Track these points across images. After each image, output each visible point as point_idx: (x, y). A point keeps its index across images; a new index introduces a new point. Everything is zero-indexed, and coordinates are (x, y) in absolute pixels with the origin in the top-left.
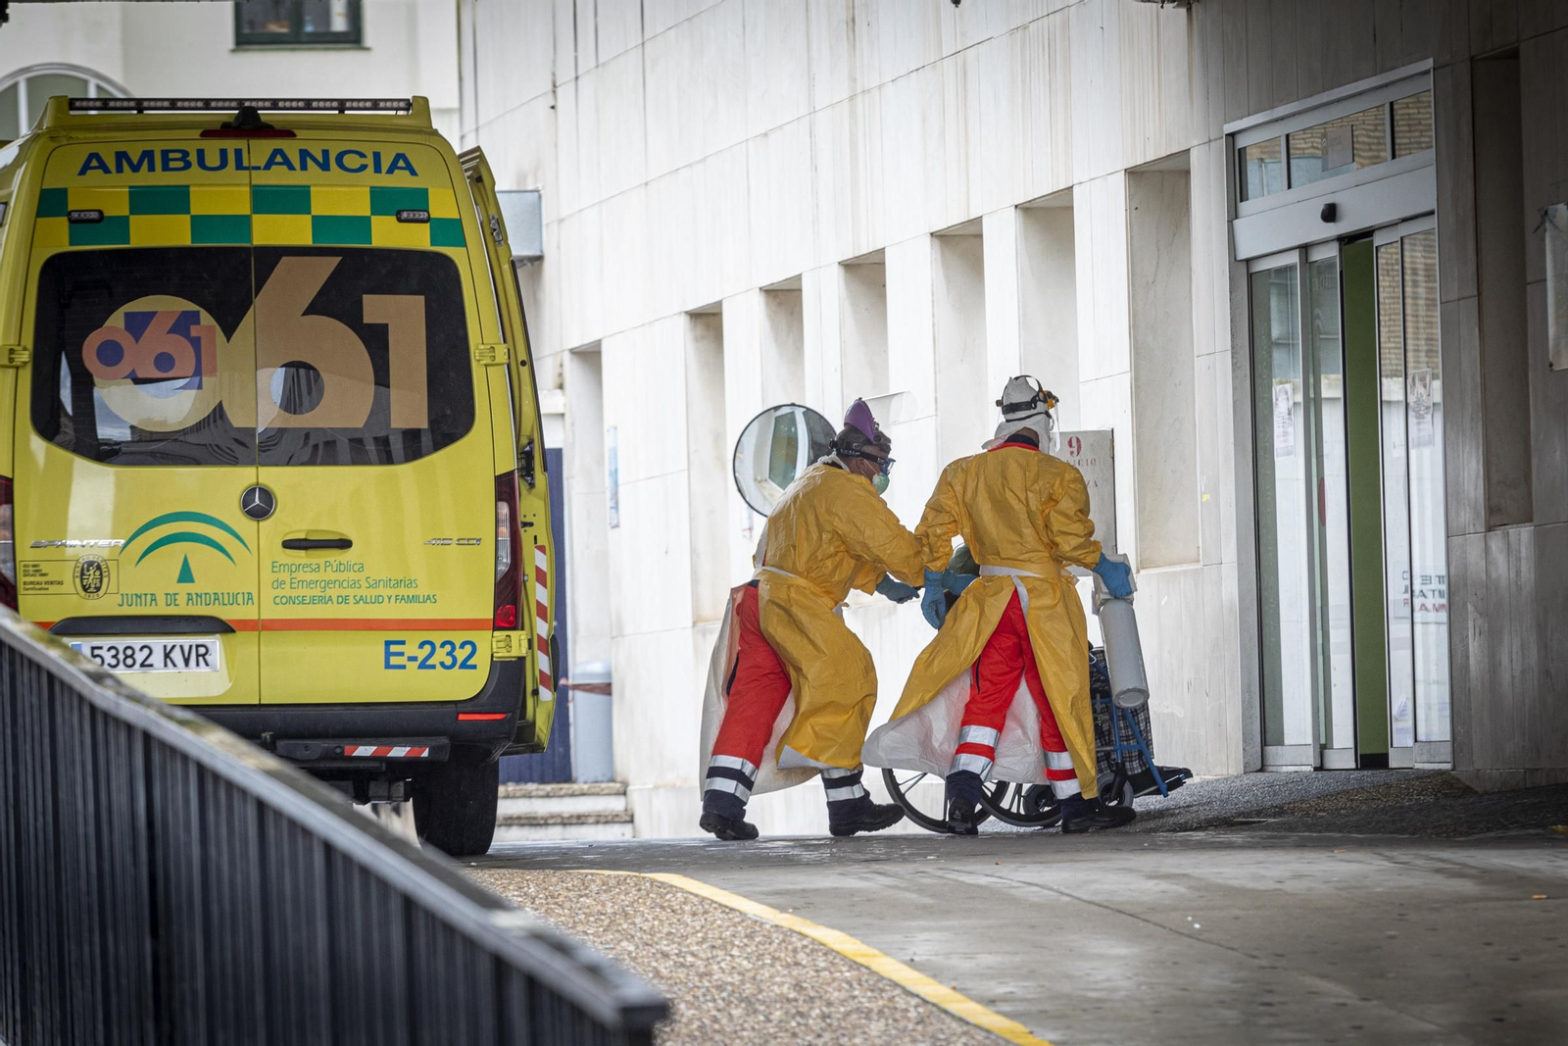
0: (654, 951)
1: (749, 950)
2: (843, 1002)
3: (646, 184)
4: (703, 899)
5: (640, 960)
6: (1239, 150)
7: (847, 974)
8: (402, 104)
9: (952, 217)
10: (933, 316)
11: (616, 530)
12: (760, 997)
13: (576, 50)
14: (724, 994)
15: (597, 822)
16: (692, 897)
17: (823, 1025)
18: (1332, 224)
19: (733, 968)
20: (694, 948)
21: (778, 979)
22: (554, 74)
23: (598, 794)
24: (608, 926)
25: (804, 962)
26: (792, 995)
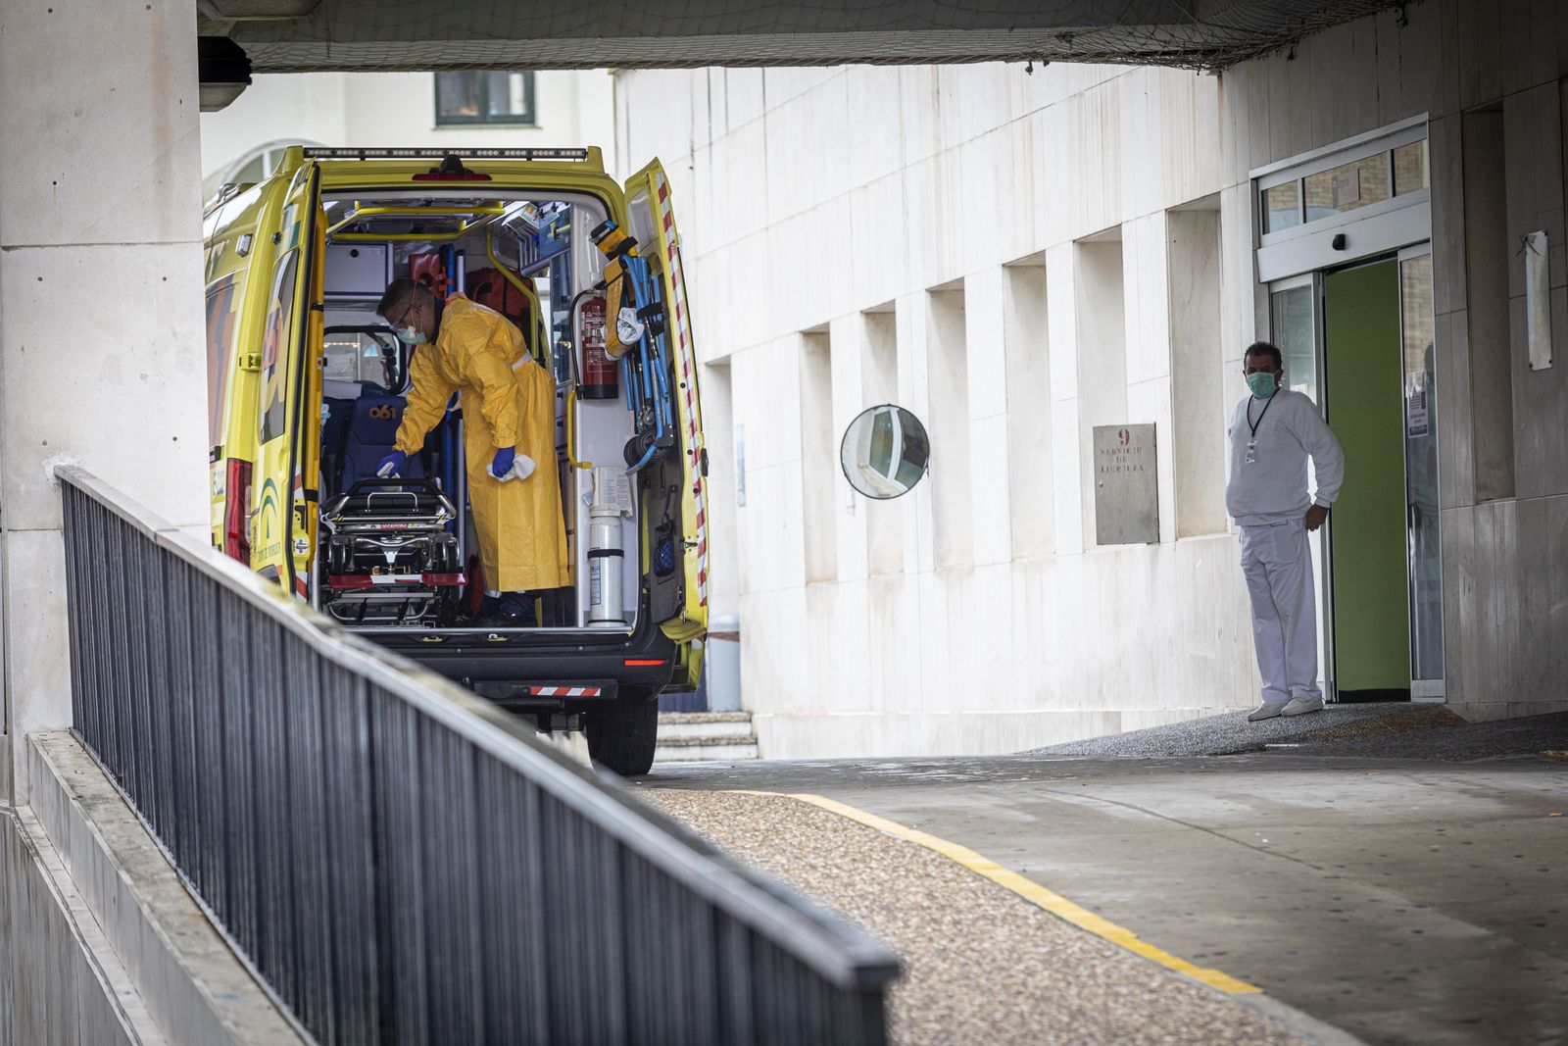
0: (803, 864)
1: (885, 863)
2: (970, 910)
3: (767, 228)
4: (842, 818)
5: (791, 872)
6: (1262, 192)
7: (972, 885)
8: (579, 153)
9: (1020, 251)
10: (1005, 332)
11: (743, 508)
12: (898, 905)
13: (710, 121)
14: (867, 903)
15: (728, 744)
16: (832, 815)
17: (955, 930)
18: (1341, 252)
19: (873, 879)
20: (838, 861)
21: (913, 889)
22: (692, 141)
23: (729, 721)
24: (762, 841)
25: (934, 874)
26: (926, 903)
